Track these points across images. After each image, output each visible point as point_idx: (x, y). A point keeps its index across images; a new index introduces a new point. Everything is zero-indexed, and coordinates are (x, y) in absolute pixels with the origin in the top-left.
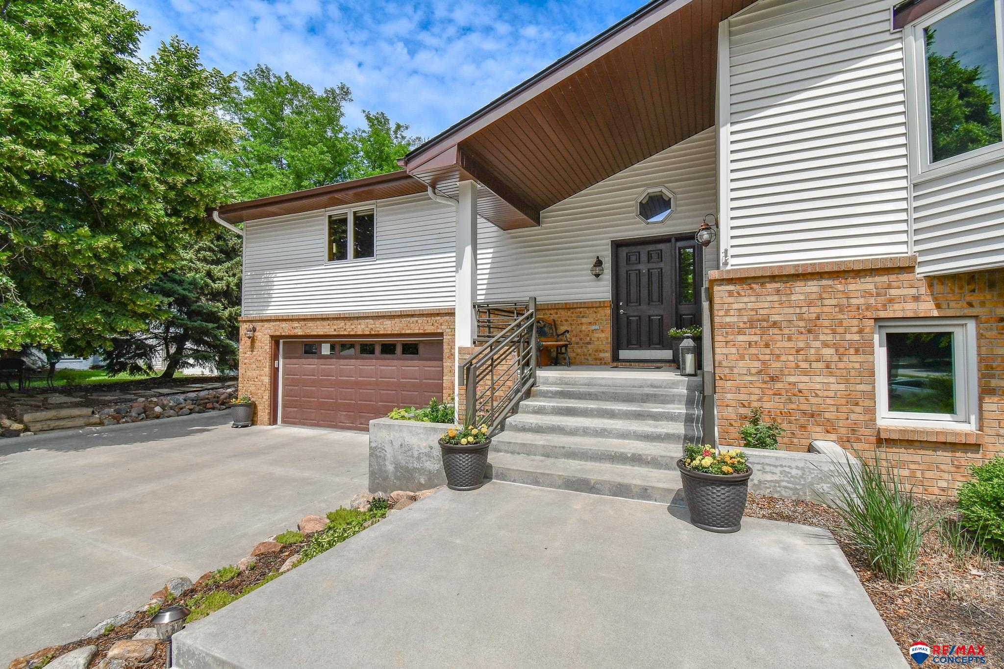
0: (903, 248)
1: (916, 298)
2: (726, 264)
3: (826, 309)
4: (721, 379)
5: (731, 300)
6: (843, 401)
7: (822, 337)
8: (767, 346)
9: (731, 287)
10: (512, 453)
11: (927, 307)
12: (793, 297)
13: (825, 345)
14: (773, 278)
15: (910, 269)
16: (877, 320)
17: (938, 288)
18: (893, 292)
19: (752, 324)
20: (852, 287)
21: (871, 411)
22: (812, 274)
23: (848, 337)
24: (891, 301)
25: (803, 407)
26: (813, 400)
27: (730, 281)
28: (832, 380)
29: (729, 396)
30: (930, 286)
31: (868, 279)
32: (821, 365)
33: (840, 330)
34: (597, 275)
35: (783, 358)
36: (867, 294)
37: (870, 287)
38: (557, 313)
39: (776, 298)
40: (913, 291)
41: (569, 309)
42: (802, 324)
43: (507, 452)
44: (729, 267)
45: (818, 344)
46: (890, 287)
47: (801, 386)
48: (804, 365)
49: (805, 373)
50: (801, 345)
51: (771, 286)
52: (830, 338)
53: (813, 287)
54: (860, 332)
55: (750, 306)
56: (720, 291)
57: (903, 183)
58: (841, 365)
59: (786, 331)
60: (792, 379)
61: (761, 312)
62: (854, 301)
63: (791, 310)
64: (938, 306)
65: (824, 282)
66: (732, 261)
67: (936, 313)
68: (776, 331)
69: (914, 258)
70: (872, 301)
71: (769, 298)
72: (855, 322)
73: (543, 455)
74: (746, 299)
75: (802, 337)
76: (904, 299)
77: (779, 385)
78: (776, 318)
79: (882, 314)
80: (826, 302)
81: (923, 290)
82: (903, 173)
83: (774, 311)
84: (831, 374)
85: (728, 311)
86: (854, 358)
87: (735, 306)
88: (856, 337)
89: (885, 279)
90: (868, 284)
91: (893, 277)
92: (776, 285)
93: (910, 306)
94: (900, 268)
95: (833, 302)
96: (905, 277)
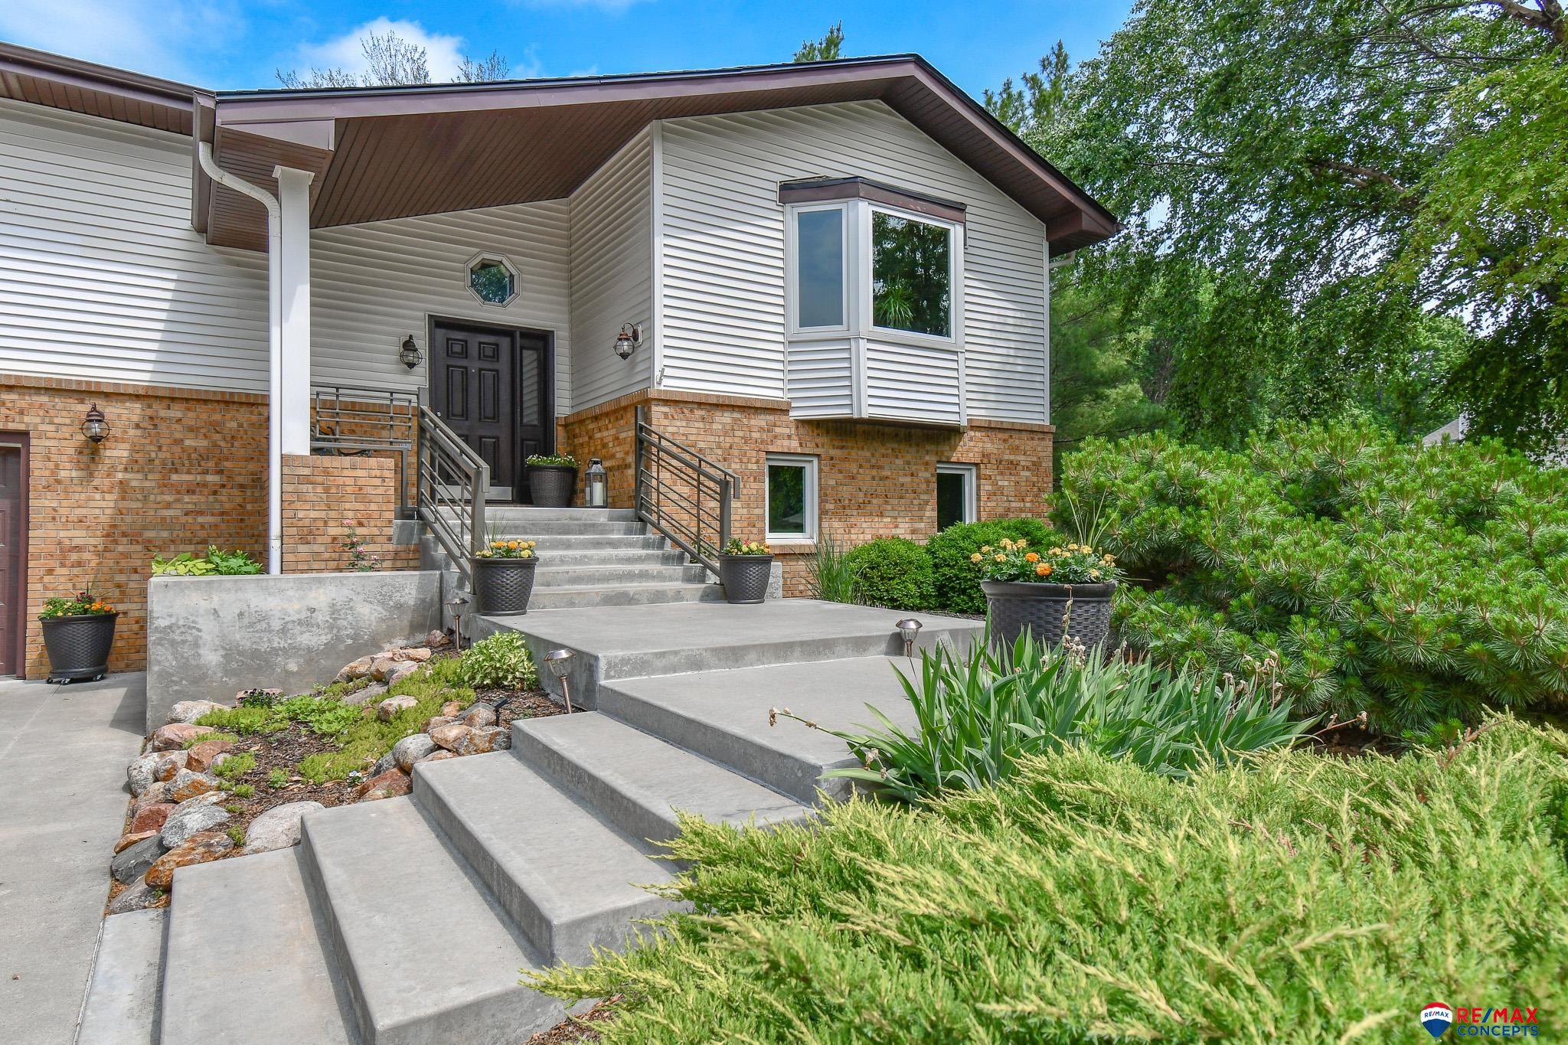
0: (779, 394)
1: (789, 437)
2: (659, 384)
3: (736, 440)
5: (666, 422)
6: (745, 524)
9: (666, 409)
11: (794, 445)
12: (715, 426)
14: (700, 405)
15: (786, 412)
16: (768, 453)
17: (802, 431)
18: (778, 430)
20: (753, 422)
21: (763, 532)
22: (727, 406)
23: (750, 466)
24: (775, 437)
27: (666, 402)
30: (798, 428)
31: (763, 417)
33: (745, 460)
36: (762, 429)
37: (763, 424)
39: (701, 425)
40: (787, 431)
42: (720, 452)
44: (663, 388)
46: (775, 425)
51: (699, 413)
52: (738, 466)
53: (726, 418)
54: (757, 462)
55: (682, 430)
56: (657, 411)
57: (780, 338)
61: (691, 438)
62: (753, 434)
63: (712, 439)
64: (800, 445)
65: (736, 415)
66: (665, 381)
67: (799, 450)
69: (789, 404)
70: (764, 436)
71: (697, 425)
72: (755, 453)
74: (678, 423)
76: (783, 436)
79: (770, 448)
80: (737, 433)
81: (793, 430)
82: (780, 329)
83: (700, 438)
86: (753, 485)
88: (755, 467)
89: (771, 418)
90: (761, 421)
91: (777, 417)
92: (703, 413)
93: (786, 443)
94: (777, 410)
95: (741, 434)
96: (783, 418)
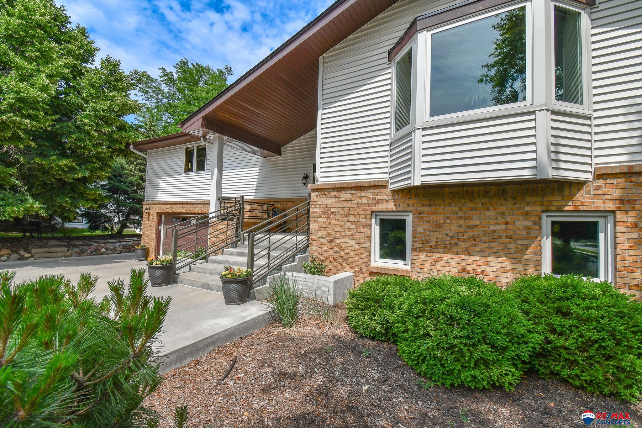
0: (386, 176)
1: (387, 201)
2: (318, 181)
3: (353, 206)
4: (311, 240)
5: (317, 200)
6: (357, 252)
7: (351, 220)
8: (330, 223)
9: (317, 193)
10: (199, 272)
11: (391, 206)
12: (341, 199)
13: (352, 224)
14: (333, 189)
15: (385, 186)
17: (396, 196)
18: (378, 198)
19: (324, 212)
20: (363, 195)
21: (369, 258)
22: (348, 188)
23: (360, 220)
24: (377, 202)
25: (342, 255)
26: (346, 251)
27: (319, 190)
28: (353, 241)
29: (314, 248)
30: (393, 195)
31: (369, 191)
32: (349, 234)
33: (358, 216)
34: (305, 184)
35: (336, 230)
36: (369, 198)
37: (370, 195)
38: (286, 204)
39: (334, 199)
40: (386, 198)
41: (292, 202)
42: (343, 213)
43: (197, 272)
44: (319, 183)
45: (348, 223)
46: (377, 195)
47: (342, 244)
48: (343, 234)
49: (344, 238)
50: (343, 223)
51: (333, 193)
52: (353, 220)
53: (347, 194)
54: (365, 218)
55: (324, 203)
56: (313, 195)
57: (387, 143)
58: (357, 234)
59: (337, 216)
60: (338, 241)
61: (328, 206)
62: (364, 202)
63: (339, 206)
64: (396, 206)
65: (353, 192)
66: (321, 180)
67: (394, 209)
68: (334, 215)
69: (387, 181)
70: (370, 202)
71: (332, 199)
72: (363, 212)
73: (209, 274)
74: (323, 200)
75: (343, 219)
76: (383, 201)
77: (333, 244)
78: (333, 209)
79: (374, 209)
80: (353, 202)
81: (390, 197)
82: (387, 137)
83: (333, 206)
84: (353, 239)
85: (315, 205)
86: (362, 231)
87: (319, 203)
88: (363, 220)
89: (375, 191)
90: (369, 194)
91: (379, 190)
92: (334, 193)
93: (385, 205)
94: (381, 186)
95: (355, 202)
96: (384, 190)
